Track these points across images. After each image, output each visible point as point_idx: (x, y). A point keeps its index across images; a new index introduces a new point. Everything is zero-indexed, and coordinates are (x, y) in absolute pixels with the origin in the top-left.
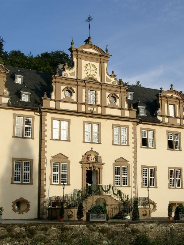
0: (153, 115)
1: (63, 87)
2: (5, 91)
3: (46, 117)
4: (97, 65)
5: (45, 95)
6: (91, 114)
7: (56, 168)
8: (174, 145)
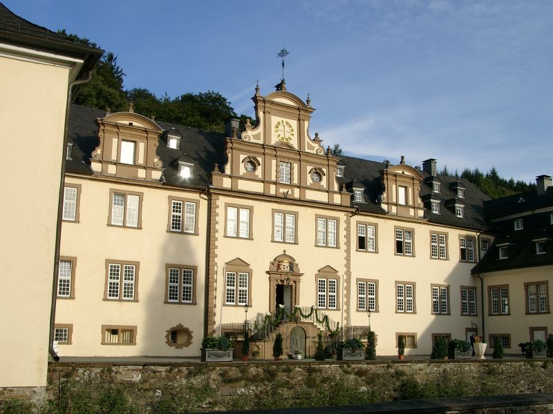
0: (374, 202)
1: (242, 157)
2: (156, 160)
3: (218, 203)
4: (294, 123)
5: (216, 168)
6: (285, 199)
7: (230, 281)
8: (404, 248)
